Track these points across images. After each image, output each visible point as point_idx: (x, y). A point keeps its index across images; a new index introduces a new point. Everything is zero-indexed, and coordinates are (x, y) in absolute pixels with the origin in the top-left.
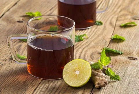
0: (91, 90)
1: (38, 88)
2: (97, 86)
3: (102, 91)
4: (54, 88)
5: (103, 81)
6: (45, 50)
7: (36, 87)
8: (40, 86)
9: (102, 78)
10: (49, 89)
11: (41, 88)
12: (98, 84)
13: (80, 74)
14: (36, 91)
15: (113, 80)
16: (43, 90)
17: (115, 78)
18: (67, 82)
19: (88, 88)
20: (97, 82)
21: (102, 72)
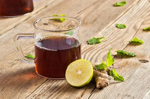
0: (92, 90)
1: (41, 87)
2: (98, 86)
4: (56, 87)
5: (104, 82)
6: (49, 50)
7: (39, 85)
9: (104, 78)
10: (51, 87)
11: (44, 86)
12: (100, 84)
13: (81, 74)
14: (38, 89)
16: (45, 89)
17: (119, 79)
18: (69, 82)
19: (90, 88)
20: (98, 83)
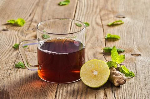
1: (58, 93)
2: (116, 84)
3: (122, 89)
4: (74, 91)
5: (121, 79)
7: (55, 92)
8: (58, 90)
9: (119, 76)
10: (69, 92)
11: (61, 92)
12: (118, 82)
13: (98, 74)
15: (129, 77)
16: (64, 94)
17: (130, 75)
18: (87, 84)
19: (108, 88)
20: (116, 81)
21: (116, 70)
